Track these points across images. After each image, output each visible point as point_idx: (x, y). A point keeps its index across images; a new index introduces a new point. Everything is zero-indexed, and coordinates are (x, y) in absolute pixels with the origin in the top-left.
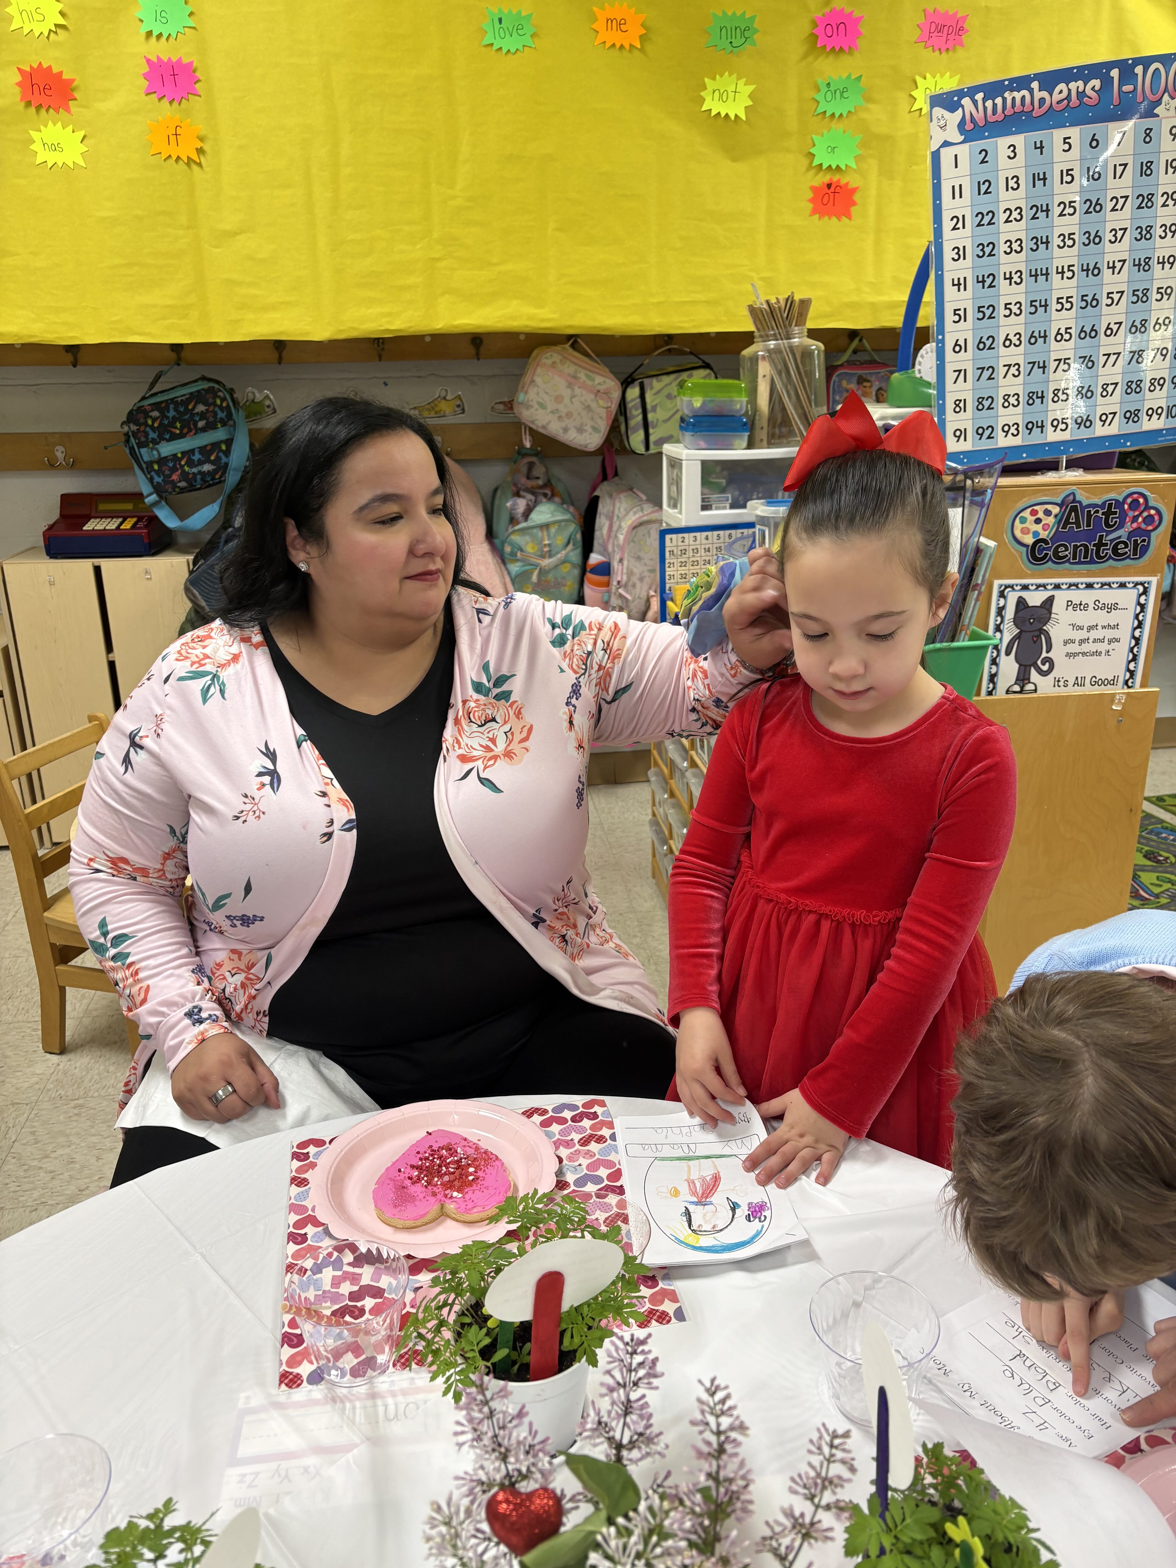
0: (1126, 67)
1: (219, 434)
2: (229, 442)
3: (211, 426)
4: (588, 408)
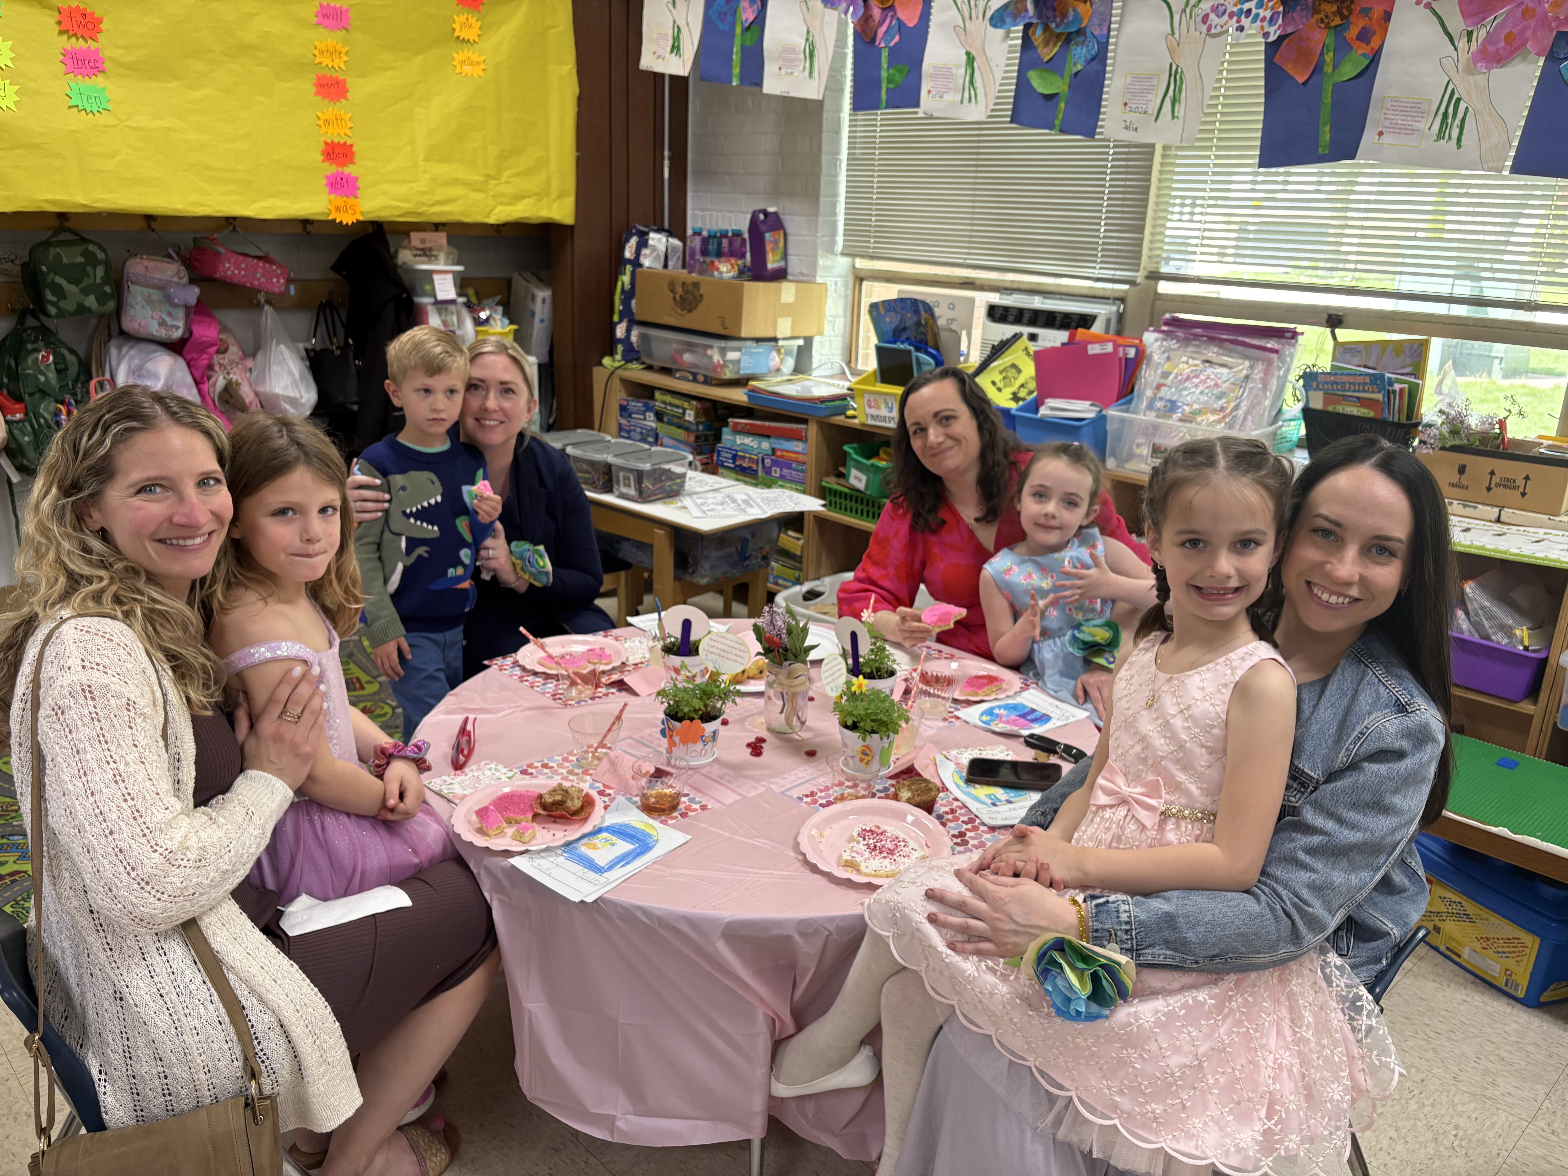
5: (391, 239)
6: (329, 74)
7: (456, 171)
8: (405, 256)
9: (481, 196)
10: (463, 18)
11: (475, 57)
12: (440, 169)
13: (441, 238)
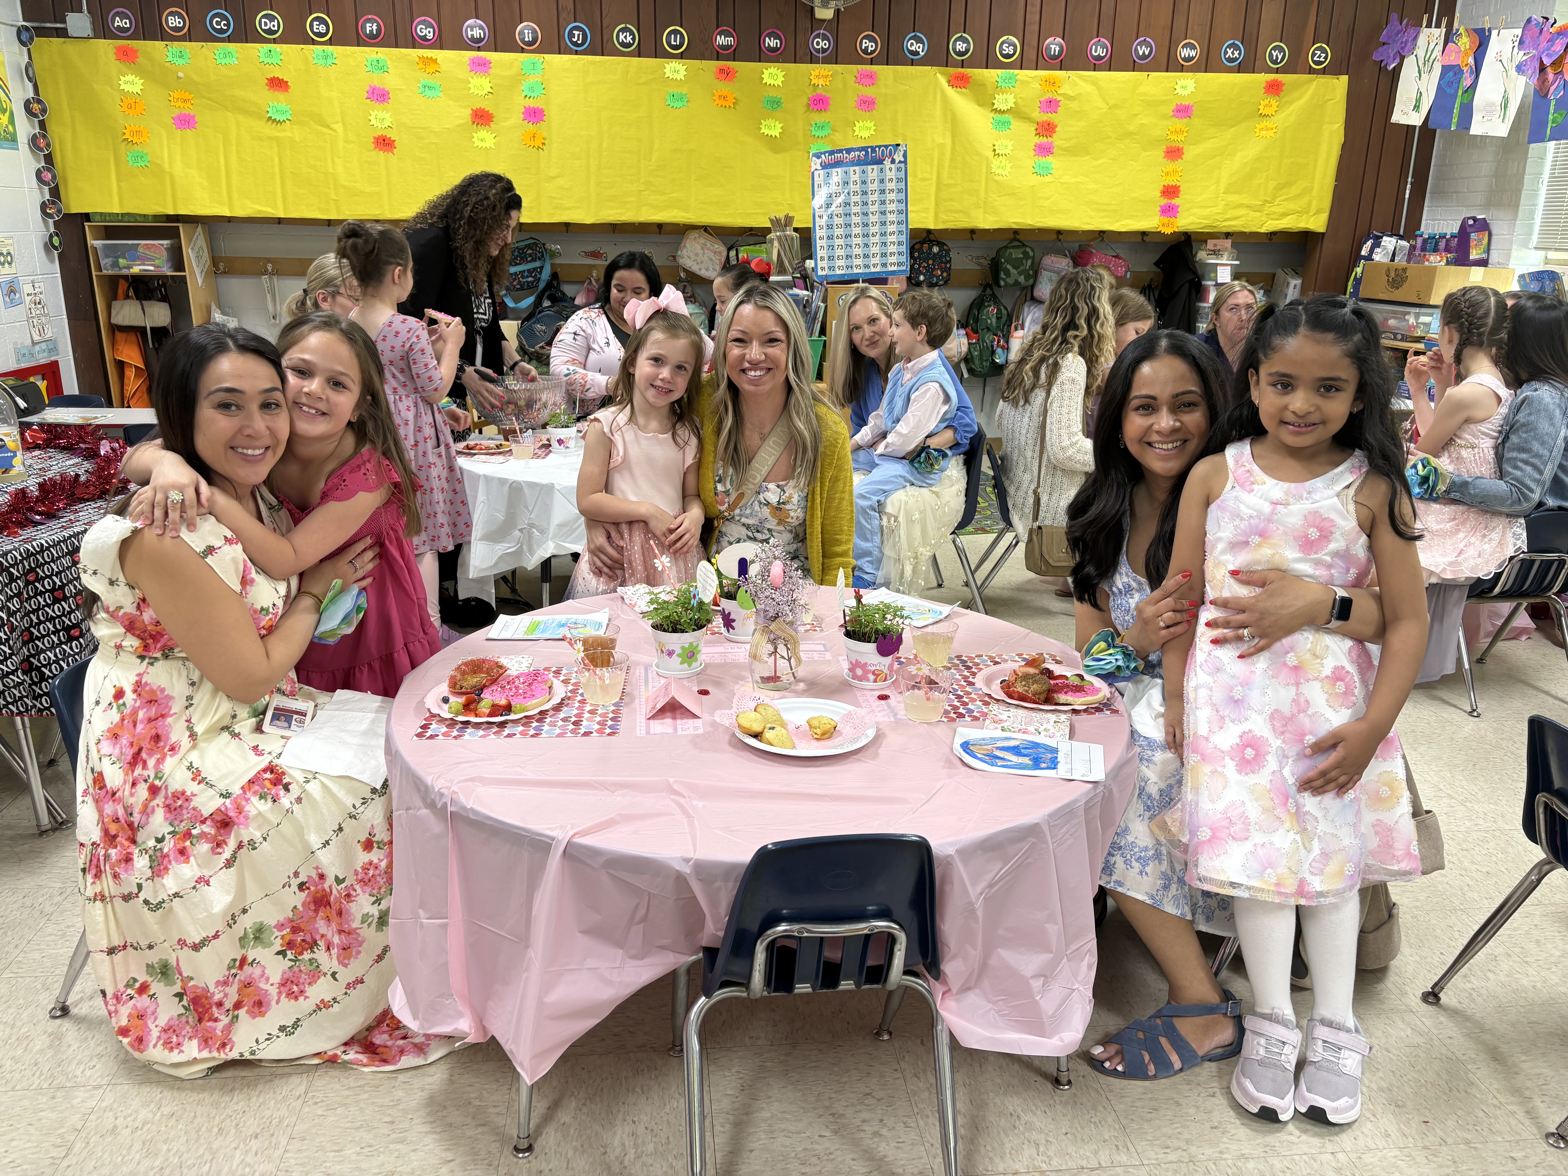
0: (873, 149)
1: (537, 264)
2: (542, 268)
3: (534, 260)
4: (711, 259)
5: (1194, 245)
6: (1174, 144)
7: (1244, 199)
8: (1202, 255)
9: (1258, 214)
10: (1266, 102)
11: (1270, 125)
12: (1232, 198)
13: (1228, 243)
